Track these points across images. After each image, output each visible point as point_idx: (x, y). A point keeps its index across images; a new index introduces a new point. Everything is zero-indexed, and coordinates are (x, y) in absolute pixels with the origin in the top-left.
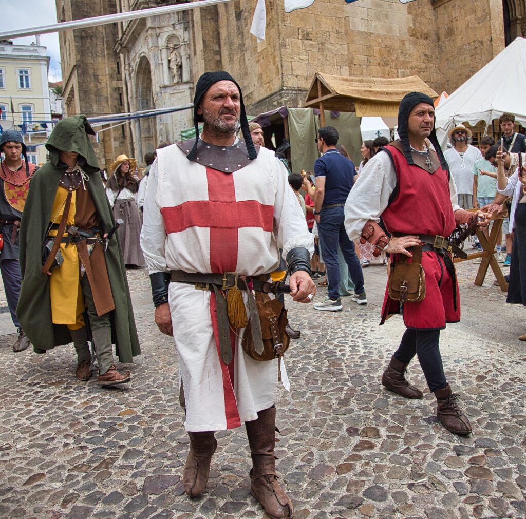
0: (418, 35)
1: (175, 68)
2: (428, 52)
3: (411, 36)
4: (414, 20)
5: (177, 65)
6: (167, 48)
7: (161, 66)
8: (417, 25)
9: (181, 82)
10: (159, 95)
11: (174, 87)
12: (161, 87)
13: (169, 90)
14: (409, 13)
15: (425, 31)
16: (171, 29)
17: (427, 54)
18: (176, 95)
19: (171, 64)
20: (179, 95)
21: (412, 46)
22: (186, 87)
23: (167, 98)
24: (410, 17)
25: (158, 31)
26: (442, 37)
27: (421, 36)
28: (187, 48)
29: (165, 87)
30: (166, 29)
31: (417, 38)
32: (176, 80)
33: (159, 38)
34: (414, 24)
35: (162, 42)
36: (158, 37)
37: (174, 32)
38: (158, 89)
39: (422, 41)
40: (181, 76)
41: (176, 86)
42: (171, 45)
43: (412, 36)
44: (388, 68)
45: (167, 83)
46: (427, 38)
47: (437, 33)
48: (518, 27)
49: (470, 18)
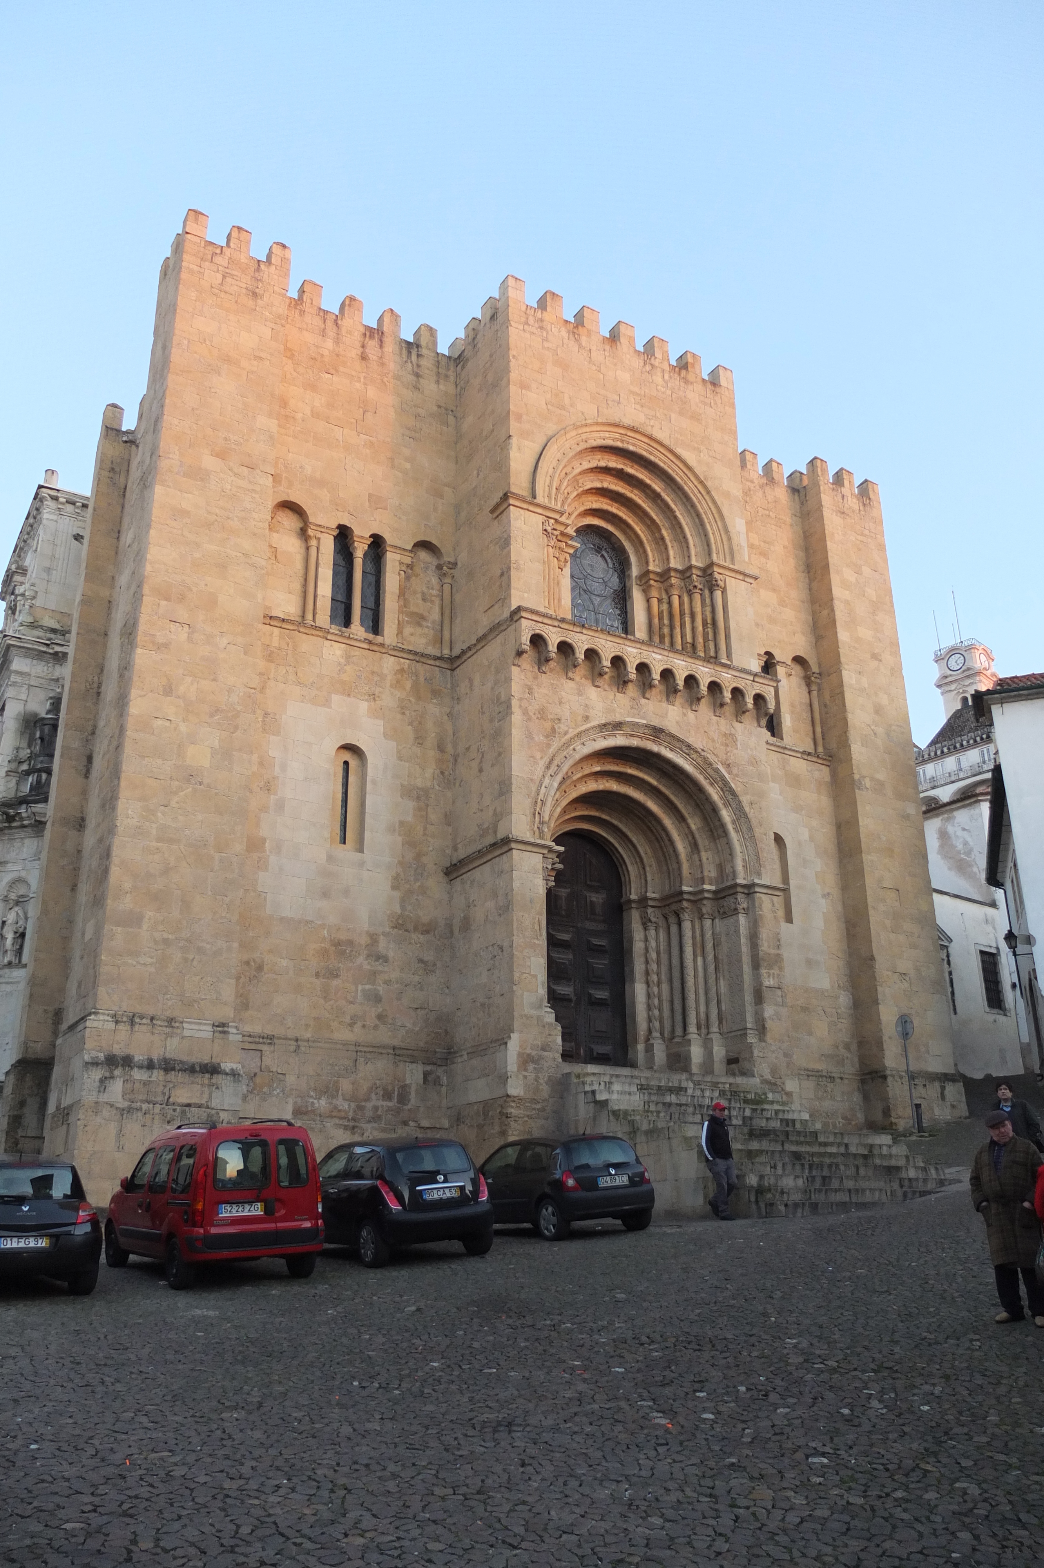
0: (409, 926)
1: (10, 937)
2: (429, 956)
3: (393, 928)
4: (403, 900)
5: (16, 933)
8: (409, 908)
9: (15, 964)
14: (394, 888)
15: (425, 919)
17: (426, 959)
19: (6, 929)
21: (392, 945)
24: (397, 894)
26: (455, 931)
27: (416, 929)
31: (406, 931)
32: (7, 960)
34: (403, 907)
39: (415, 936)
40: (19, 953)
43: (396, 927)
44: (335, 982)
46: (426, 932)
47: (450, 926)
48: (635, 916)
49: (490, 904)
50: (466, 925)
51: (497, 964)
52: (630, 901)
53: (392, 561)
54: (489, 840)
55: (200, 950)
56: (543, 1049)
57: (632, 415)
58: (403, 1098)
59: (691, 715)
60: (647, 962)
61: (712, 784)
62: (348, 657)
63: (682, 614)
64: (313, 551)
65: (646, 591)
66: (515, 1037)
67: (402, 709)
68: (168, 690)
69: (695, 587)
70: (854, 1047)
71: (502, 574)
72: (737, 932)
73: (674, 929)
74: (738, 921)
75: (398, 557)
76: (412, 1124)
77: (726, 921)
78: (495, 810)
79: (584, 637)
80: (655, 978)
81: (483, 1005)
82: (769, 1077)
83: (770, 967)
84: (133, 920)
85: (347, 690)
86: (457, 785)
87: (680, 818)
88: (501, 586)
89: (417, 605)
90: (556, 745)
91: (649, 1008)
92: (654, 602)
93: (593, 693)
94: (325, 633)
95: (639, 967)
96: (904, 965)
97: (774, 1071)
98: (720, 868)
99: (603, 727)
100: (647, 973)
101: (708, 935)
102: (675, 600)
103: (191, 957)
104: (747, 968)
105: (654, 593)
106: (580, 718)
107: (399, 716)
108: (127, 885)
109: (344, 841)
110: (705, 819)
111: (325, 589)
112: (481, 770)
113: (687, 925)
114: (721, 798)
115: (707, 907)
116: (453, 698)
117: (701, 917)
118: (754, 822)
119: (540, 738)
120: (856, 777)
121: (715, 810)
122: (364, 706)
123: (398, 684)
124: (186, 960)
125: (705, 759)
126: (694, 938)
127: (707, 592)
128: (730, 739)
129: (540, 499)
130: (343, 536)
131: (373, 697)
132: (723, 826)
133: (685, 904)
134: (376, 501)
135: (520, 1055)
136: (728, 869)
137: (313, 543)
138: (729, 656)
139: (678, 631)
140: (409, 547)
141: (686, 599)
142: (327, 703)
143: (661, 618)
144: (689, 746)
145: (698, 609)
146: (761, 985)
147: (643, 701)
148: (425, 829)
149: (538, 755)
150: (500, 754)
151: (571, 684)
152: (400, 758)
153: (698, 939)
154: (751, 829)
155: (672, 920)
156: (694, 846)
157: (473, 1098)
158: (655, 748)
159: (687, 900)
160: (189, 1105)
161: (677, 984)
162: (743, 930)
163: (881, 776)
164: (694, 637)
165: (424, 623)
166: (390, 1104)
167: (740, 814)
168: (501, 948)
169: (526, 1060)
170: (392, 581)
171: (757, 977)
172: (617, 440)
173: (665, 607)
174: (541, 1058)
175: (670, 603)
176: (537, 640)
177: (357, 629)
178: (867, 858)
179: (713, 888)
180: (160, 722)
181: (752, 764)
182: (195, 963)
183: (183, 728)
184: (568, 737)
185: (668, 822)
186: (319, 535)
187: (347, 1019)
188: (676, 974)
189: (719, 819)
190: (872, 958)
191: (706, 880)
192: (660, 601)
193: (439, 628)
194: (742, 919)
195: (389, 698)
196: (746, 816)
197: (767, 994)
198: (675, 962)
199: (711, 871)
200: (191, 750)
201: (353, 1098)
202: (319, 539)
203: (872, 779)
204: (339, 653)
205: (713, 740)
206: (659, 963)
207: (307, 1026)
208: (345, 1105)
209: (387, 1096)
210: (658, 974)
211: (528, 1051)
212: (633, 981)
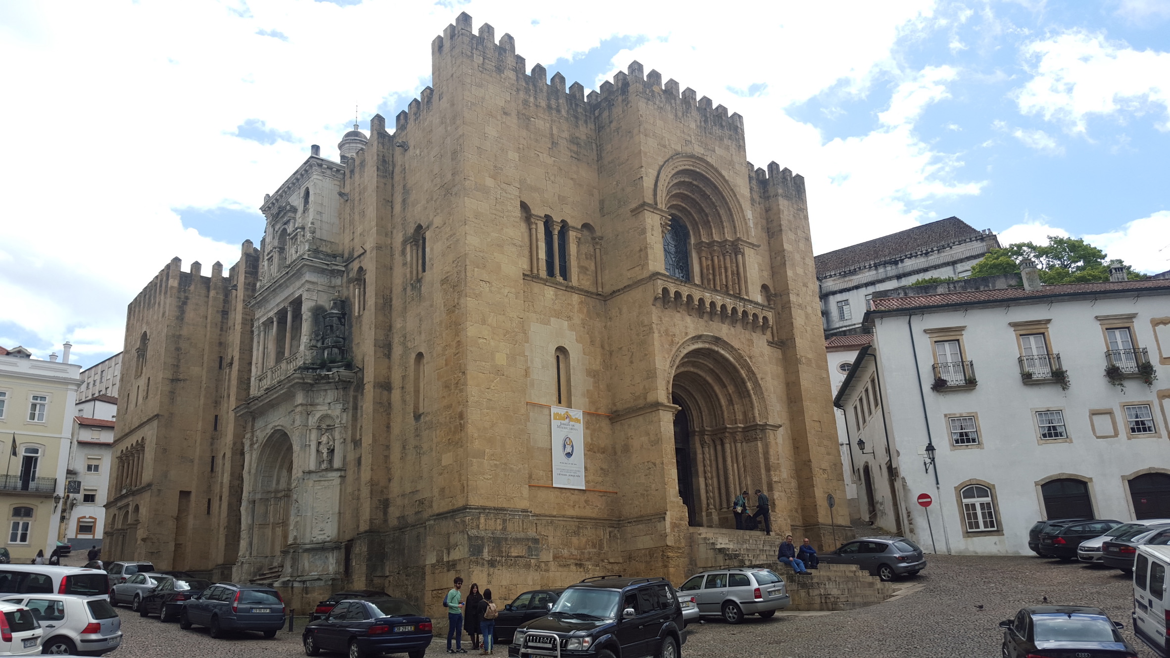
0: (596, 449)
1: (325, 451)
2: (605, 466)
4: (591, 435)
5: (328, 449)
6: (319, 428)
7: (308, 448)
8: (595, 439)
9: (330, 469)
10: (301, 481)
11: (321, 474)
12: (304, 473)
13: (314, 477)
14: (587, 428)
15: (603, 445)
16: (326, 408)
17: (604, 468)
18: (323, 482)
19: (321, 447)
20: (326, 483)
21: (589, 461)
22: (336, 474)
23: (310, 485)
24: (588, 432)
25: (310, 408)
26: (619, 453)
27: (598, 451)
28: (343, 431)
29: (310, 472)
30: (319, 407)
31: (594, 452)
32: (324, 466)
33: (310, 417)
34: (592, 439)
35: (312, 421)
36: (309, 414)
37: (329, 412)
38: (300, 474)
39: (598, 455)
40: (331, 461)
41: (324, 473)
42: (324, 426)
45: (312, 467)
46: (604, 452)
47: (614, 448)
48: (697, 439)
49: (644, 439)
50: (626, 449)
51: (652, 472)
52: (695, 431)
53: (572, 235)
54: (641, 402)
55: (511, 469)
56: (681, 520)
57: (698, 150)
58: (601, 547)
59: (732, 329)
60: (704, 466)
61: (742, 368)
62: (556, 295)
63: (720, 267)
64: (534, 231)
65: (699, 253)
66: (668, 513)
67: (584, 324)
68: (484, 322)
69: (727, 252)
70: (800, 511)
71: (641, 250)
72: (757, 451)
73: (719, 448)
74: (757, 445)
75: (575, 234)
76: (606, 561)
77: (749, 444)
78: (644, 386)
79: (686, 288)
80: (709, 475)
81: (642, 495)
82: (778, 532)
83: (775, 471)
84: (481, 454)
85: (558, 315)
86: (613, 368)
87: (724, 386)
88: (640, 257)
89: (585, 263)
90: (674, 350)
91: (707, 492)
92: (704, 259)
93: (688, 319)
94: (545, 282)
95: (701, 469)
96: (825, 465)
97: (780, 529)
98: (745, 414)
99: (693, 338)
100: (705, 472)
101: (740, 452)
102: (716, 259)
103: (507, 473)
104: (763, 471)
105: (704, 254)
106: (683, 334)
107: (582, 329)
108: (476, 435)
109: (560, 402)
110: (736, 386)
111: (542, 255)
112: (632, 362)
113: (727, 446)
114: (747, 376)
115: (739, 436)
116: (606, 317)
117: (735, 441)
118: (764, 389)
119: (667, 346)
120: (798, 356)
121: (744, 383)
122: (566, 324)
123: (580, 311)
124: (505, 475)
125: (740, 354)
126: (731, 453)
127: (733, 255)
128: (751, 341)
129: (659, 206)
130: (548, 221)
131: (569, 318)
132: (748, 391)
133: (727, 434)
134: (562, 199)
135: (671, 523)
136: (750, 415)
137: (534, 226)
138: (747, 293)
139: (718, 277)
140: (579, 227)
141: (722, 258)
142: (548, 323)
143: (708, 269)
144: (732, 347)
145: (729, 265)
146: (772, 480)
147: (711, 322)
148: (599, 394)
149: (667, 356)
150: (646, 355)
151: (679, 315)
152: (584, 354)
153: (734, 454)
154: (762, 393)
155: (718, 442)
156: (731, 402)
157: (641, 546)
158: (716, 349)
159: (728, 432)
160: (517, 557)
161: (722, 479)
162: (760, 450)
163: (810, 356)
164: (727, 282)
165: (588, 273)
166: (595, 550)
167: (757, 384)
168: (655, 464)
169: (674, 526)
170: (573, 248)
171: (769, 476)
172: (691, 165)
173: (710, 262)
174: (680, 524)
175: (712, 260)
176: (665, 291)
177: (560, 279)
178: (806, 404)
179: (742, 426)
180: (481, 340)
181: (761, 356)
182: (510, 477)
183: (492, 343)
184: (679, 345)
185: (717, 389)
186: (536, 222)
187: (571, 503)
188: (721, 472)
189: (746, 387)
190: (810, 461)
191: (738, 422)
192: (707, 259)
193: (594, 275)
194: (759, 444)
195: (577, 319)
196: (759, 385)
197: (775, 486)
198: (721, 466)
199: (740, 416)
200: (498, 355)
201: (578, 548)
202: (536, 224)
203: (806, 358)
204: (552, 293)
205: (743, 344)
206: (711, 466)
207: (554, 508)
208: (575, 552)
209: (594, 546)
210: (711, 473)
211: (674, 521)
212: (698, 477)
